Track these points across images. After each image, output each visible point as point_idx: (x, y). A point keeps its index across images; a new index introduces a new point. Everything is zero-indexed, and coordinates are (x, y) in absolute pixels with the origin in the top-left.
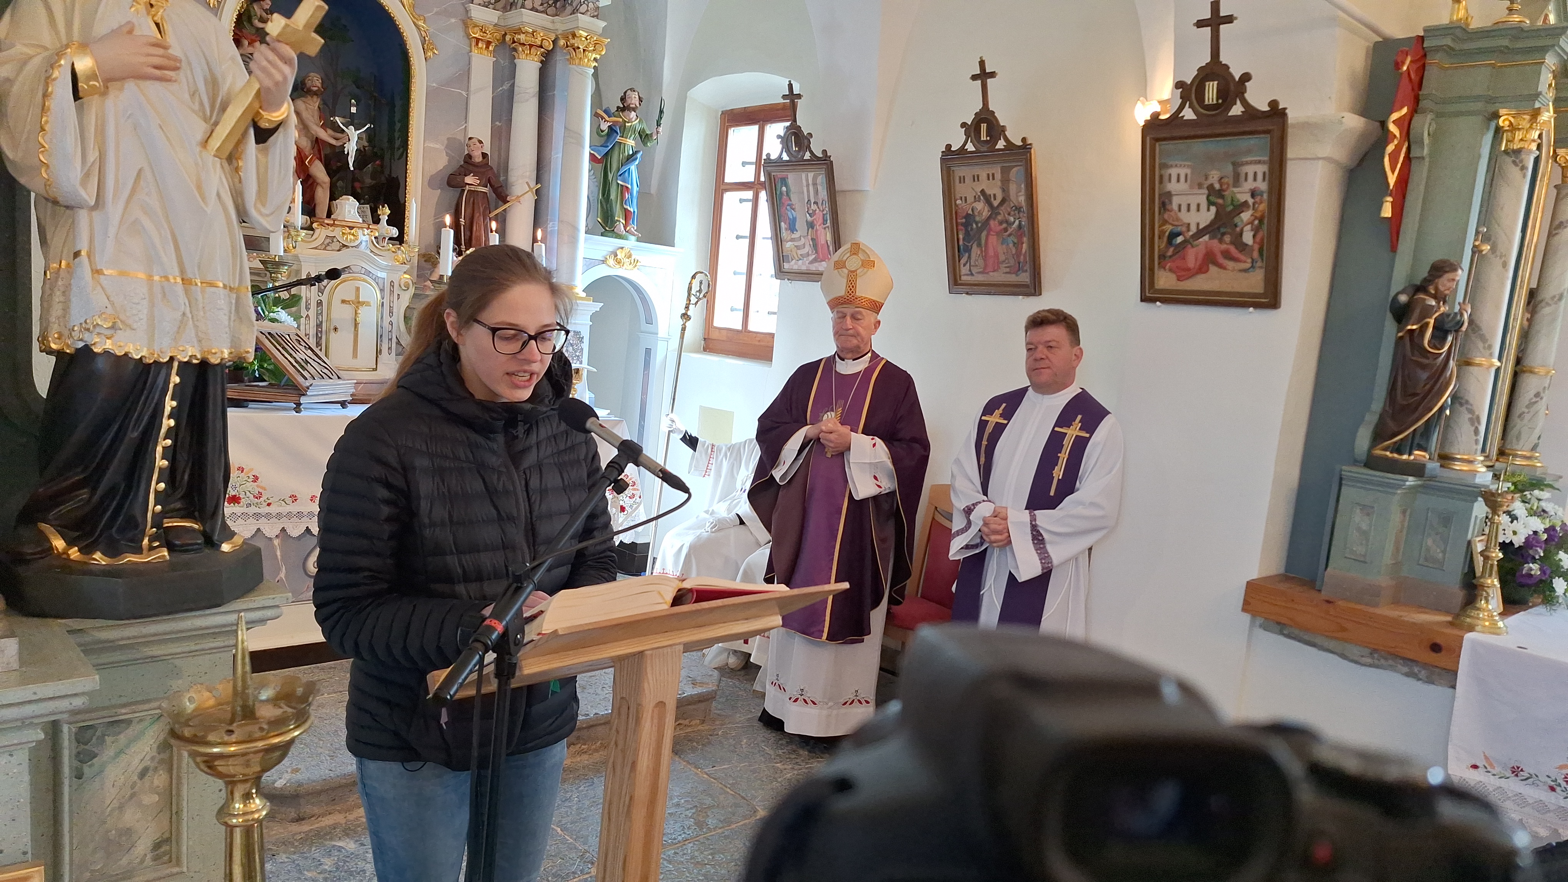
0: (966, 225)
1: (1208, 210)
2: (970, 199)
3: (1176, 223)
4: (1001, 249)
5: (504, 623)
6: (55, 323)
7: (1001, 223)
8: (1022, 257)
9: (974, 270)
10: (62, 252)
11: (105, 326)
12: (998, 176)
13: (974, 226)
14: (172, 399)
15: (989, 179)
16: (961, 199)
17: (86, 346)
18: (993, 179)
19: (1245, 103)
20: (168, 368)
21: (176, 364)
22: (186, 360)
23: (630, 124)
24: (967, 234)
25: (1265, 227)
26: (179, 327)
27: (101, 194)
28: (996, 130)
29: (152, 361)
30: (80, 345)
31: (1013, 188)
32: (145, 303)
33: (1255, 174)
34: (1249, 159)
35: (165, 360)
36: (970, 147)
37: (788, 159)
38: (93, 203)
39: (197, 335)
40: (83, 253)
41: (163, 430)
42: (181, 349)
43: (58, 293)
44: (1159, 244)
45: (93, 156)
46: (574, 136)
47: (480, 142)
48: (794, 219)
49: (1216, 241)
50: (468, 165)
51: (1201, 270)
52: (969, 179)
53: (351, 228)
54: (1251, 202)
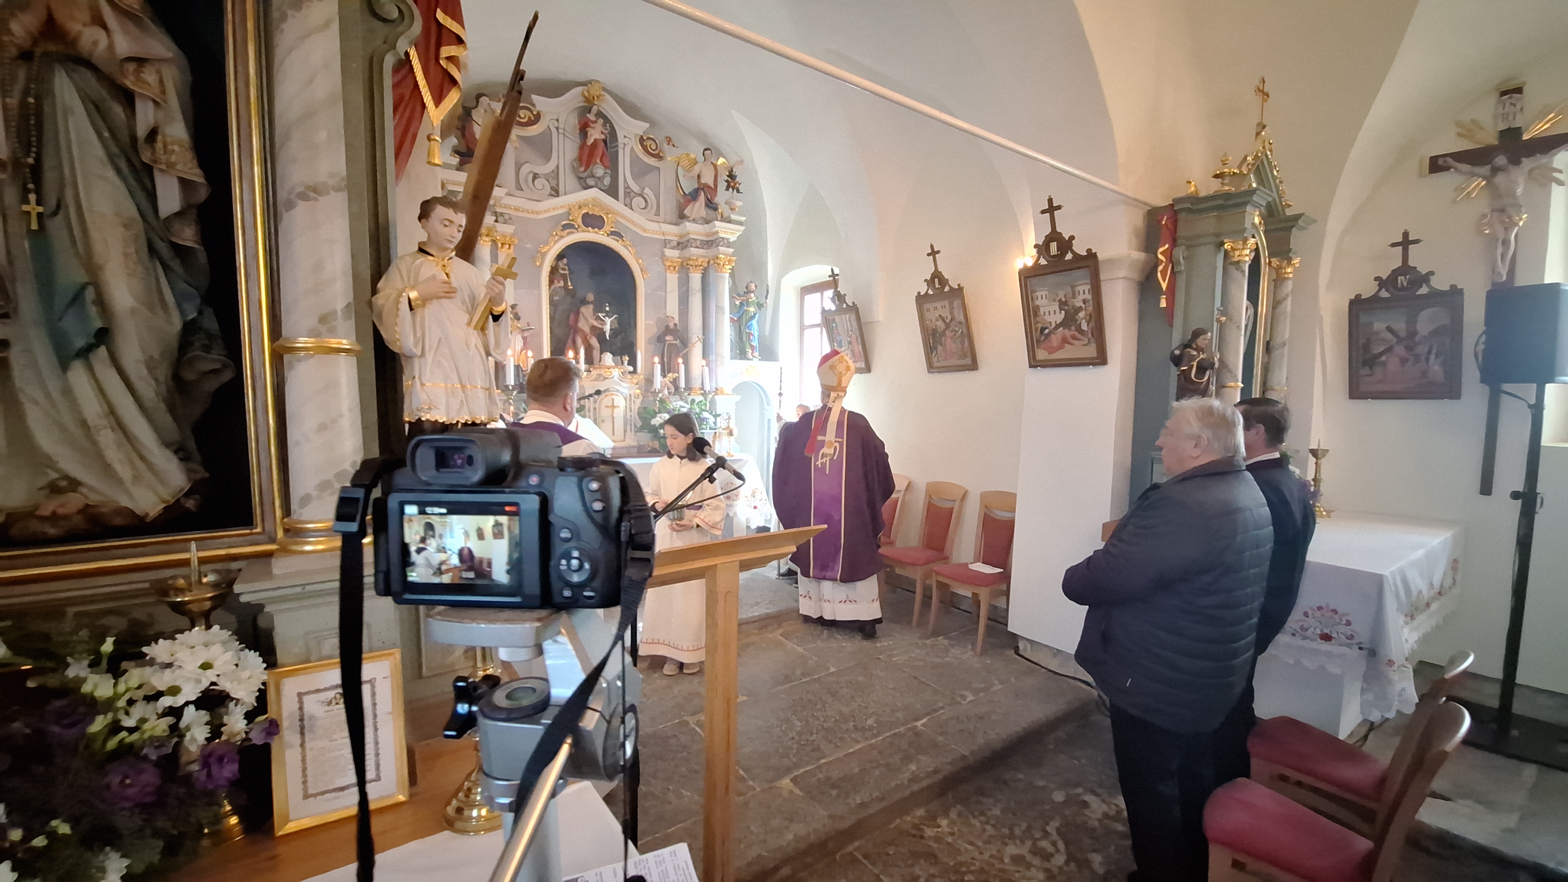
0: (933, 335)
1: (1060, 313)
2: (934, 321)
3: (1043, 323)
4: (954, 346)
6: (410, 410)
7: (951, 332)
8: (965, 351)
9: (940, 359)
10: (409, 377)
11: (426, 410)
13: (938, 335)
16: (929, 320)
17: (422, 418)
19: (1073, 252)
20: (456, 426)
21: (460, 424)
23: (750, 300)
24: (934, 340)
25: (1093, 320)
26: (460, 407)
27: (423, 350)
28: (943, 282)
29: (449, 423)
31: (956, 312)
32: (444, 397)
33: (1084, 291)
34: (1079, 283)
35: (455, 422)
36: (930, 292)
37: (834, 309)
38: (419, 354)
39: (469, 410)
40: (417, 377)
43: (408, 396)
45: (419, 334)
46: (719, 309)
47: (673, 318)
48: (841, 340)
49: (1067, 330)
50: (667, 331)
51: (1061, 347)
52: (932, 309)
53: (609, 369)
54: (1083, 306)
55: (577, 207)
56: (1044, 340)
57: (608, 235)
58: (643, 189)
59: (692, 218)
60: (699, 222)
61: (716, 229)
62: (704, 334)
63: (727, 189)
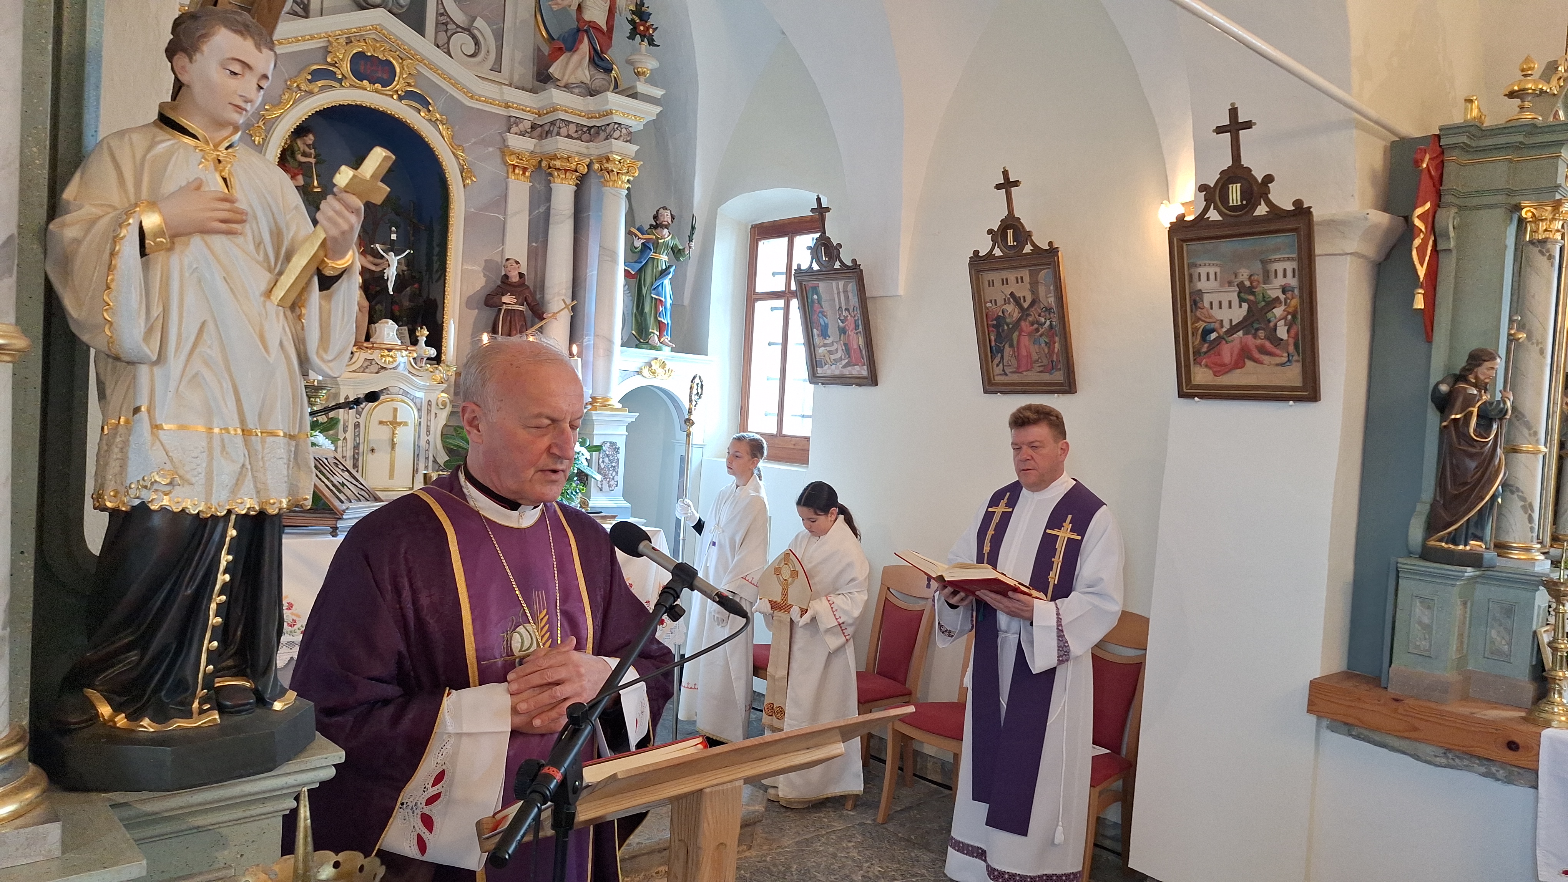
0: (997, 326)
1: (1241, 306)
2: (1000, 302)
3: (1211, 320)
4: (1034, 349)
5: (563, 770)
6: (111, 480)
7: (1032, 324)
8: (1055, 356)
9: (1007, 372)
10: (121, 408)
11: (163, 483)
12: (1027, 279)
13: (1006, 327)
14: (228, 554)
15: (1018, 283)
16: (991, 302)
17: (143, 502)
18: (1022, 282)
19: (1269, 203)
20: (225, 522)
21: (233, 517)
22: (244, 512)
23: (660, 241)
24: (999, 335)
25: (1298, 322)
26: (238, 480)
27: (163, 348)
28: (1022, 235)
29: (209, 515)
30: (137, 502)
31: (1042, 290)
32: (204, 456)
33: (1285, 271)
34: (1279, 256)
35: (223, 514)
36: (997, 252)
37: (818, 268)
38: (155, 358)
39: (256, 487)
40: (143, 409)
41: (218, 587)
42: (239, 501)
43: (116, 450)
44: (1194, 341)
45: (156, 311)
46: (608, 254)
47: (517, 263)
48: (826, 326)
49: (1250, 336)
50: (505, 285)
51: (1238, 364)
52: (997, 283)
53: (389, 350)
54: (1282, 297)
55: (343, 41)
56: (1205, 353)
57: (400, 98)
58: (473, 19)
59: (562, 83)
60: (577, 91)
61: (608, 107)
62: (574, 298)
63: (632, 37)
